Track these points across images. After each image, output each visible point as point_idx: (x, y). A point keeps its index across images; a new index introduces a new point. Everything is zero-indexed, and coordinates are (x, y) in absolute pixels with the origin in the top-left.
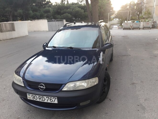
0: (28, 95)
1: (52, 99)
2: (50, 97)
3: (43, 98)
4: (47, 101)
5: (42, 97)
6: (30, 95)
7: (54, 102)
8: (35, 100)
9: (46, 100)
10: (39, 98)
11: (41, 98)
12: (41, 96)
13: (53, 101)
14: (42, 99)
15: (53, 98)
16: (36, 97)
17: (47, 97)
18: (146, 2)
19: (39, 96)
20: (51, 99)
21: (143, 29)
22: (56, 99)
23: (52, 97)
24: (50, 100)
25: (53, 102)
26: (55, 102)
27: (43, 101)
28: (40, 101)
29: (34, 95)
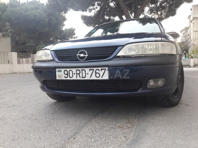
0: (59, 71)
1: (100, 72)
2: (95, 69)
3: (84, 71)
5: (82, 70)
6: (61, 71)
7: (102, 77)
8: (69, 78)
9: (89, 75)
10: (77, 74)
11: (79, 74)
12: (80, 69)
13: (101, 75)
14: (81, 74)
15: (102, 70)
16: (71, 72)
17: (90, 70)
18: (194, 38)
19: (76, 70)
20: (97, 71)
21: (194, 67)
22: (106, 70)
23: (100, 69)
24: (96, 73)
25: (100, 78)
27: (83, 77)
28: (79, 78)
29: (68, 70)
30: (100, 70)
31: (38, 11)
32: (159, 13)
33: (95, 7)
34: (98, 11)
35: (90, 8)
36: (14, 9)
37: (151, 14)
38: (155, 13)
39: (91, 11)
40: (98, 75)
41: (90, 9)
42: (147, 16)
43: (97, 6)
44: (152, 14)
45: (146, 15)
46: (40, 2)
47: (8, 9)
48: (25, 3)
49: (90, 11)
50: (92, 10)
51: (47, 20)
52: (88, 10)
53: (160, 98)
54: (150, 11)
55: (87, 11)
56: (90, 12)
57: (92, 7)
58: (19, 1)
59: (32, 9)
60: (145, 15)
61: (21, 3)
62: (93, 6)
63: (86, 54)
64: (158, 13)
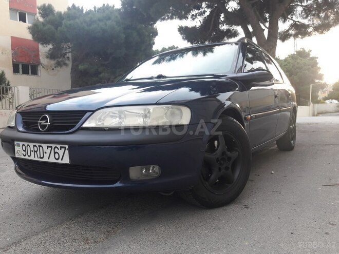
0: (17, 145)
1: (59, 151)
2: (54, 146)
3: (41, 148)
4: (49, 159)
5: (40, 146)
6: (19, 145)
7: (62, 160)
8: (27, 157)
9: (47, 154)
10: (35, 151)
11: (36, 152)
12: (37, 145)
13: (61, 157)
14: (38, 153)
15: (61, 148)
16: (28, 148)
17: (48, 147)
19: (34, 146)
20: (56, 150)
22: (66, 150)
23: (59, 146)
24: (55, 153)
25: (59, 161)
26: (63, 162)
27: (40, 158)
28: (36, 158)
29: (26, 144)
30: (59, 148)
31: (109, 23)
32: (322, 15)
33: (202, 10)
34: (205, 17)
35: (192, 13)
36: (72, 22)
37: (307, 17)
38: (314, 15)
39: (195, 19)
40: (57, 156)
41: (193, 15)
42: (298, 22)
43: (206, 9)
44: (309, 18)
45: (296, 20)
46: (115, 8)
47: (63, 22)
48: (90, 11)
49: (194, 17)
50: (196, 16)
51: (123, 36)
52: (190, 17)
53: (167, 195)
54: (305, 12)
55: (187, 18)
56: (193, 19)
57: (197, 12)
58: (82, 7)
59: (100, 20)
60: (294, 21)
61: (84, 12)
62: (199, 10)
63: (47, 122)
64: (320, 15)
